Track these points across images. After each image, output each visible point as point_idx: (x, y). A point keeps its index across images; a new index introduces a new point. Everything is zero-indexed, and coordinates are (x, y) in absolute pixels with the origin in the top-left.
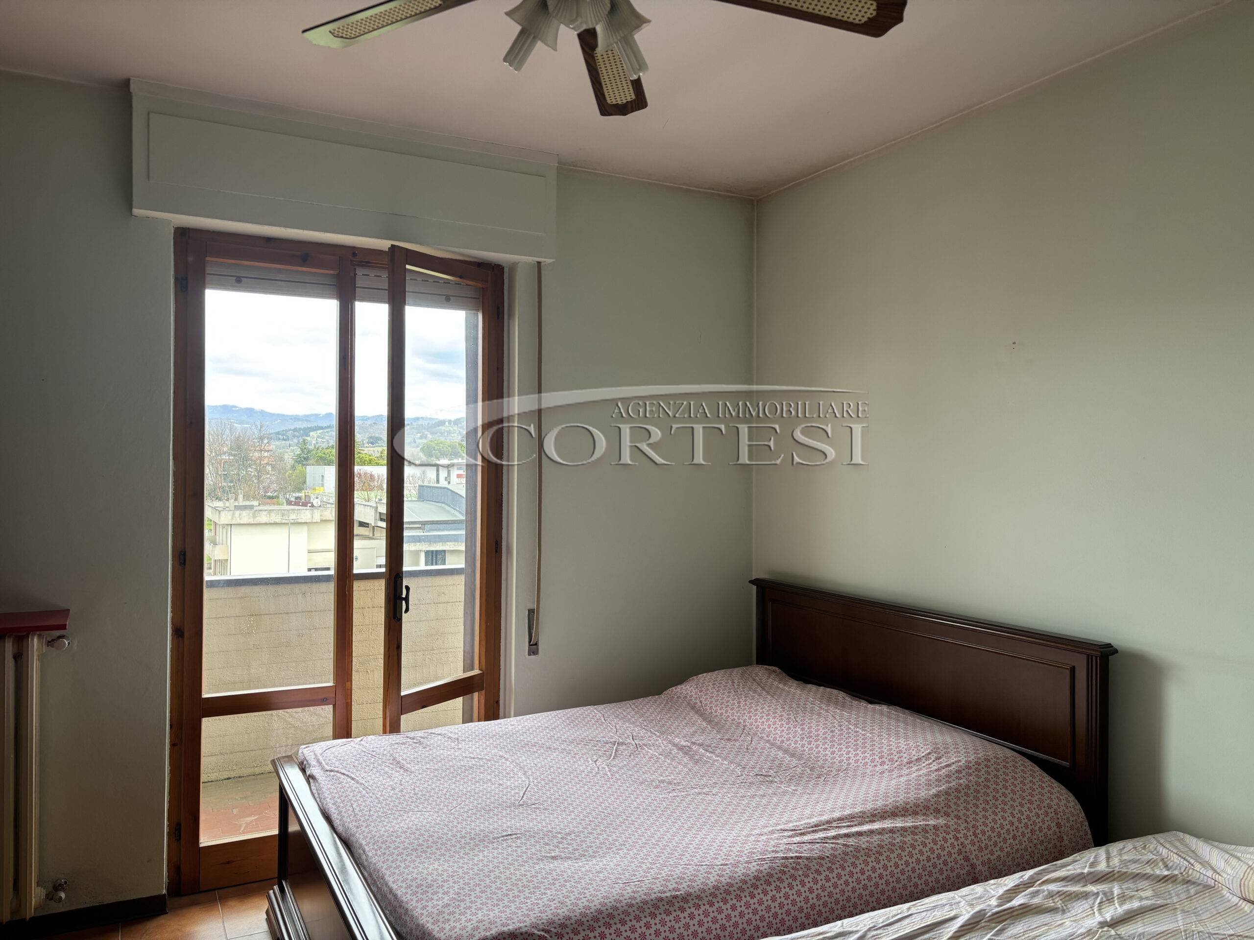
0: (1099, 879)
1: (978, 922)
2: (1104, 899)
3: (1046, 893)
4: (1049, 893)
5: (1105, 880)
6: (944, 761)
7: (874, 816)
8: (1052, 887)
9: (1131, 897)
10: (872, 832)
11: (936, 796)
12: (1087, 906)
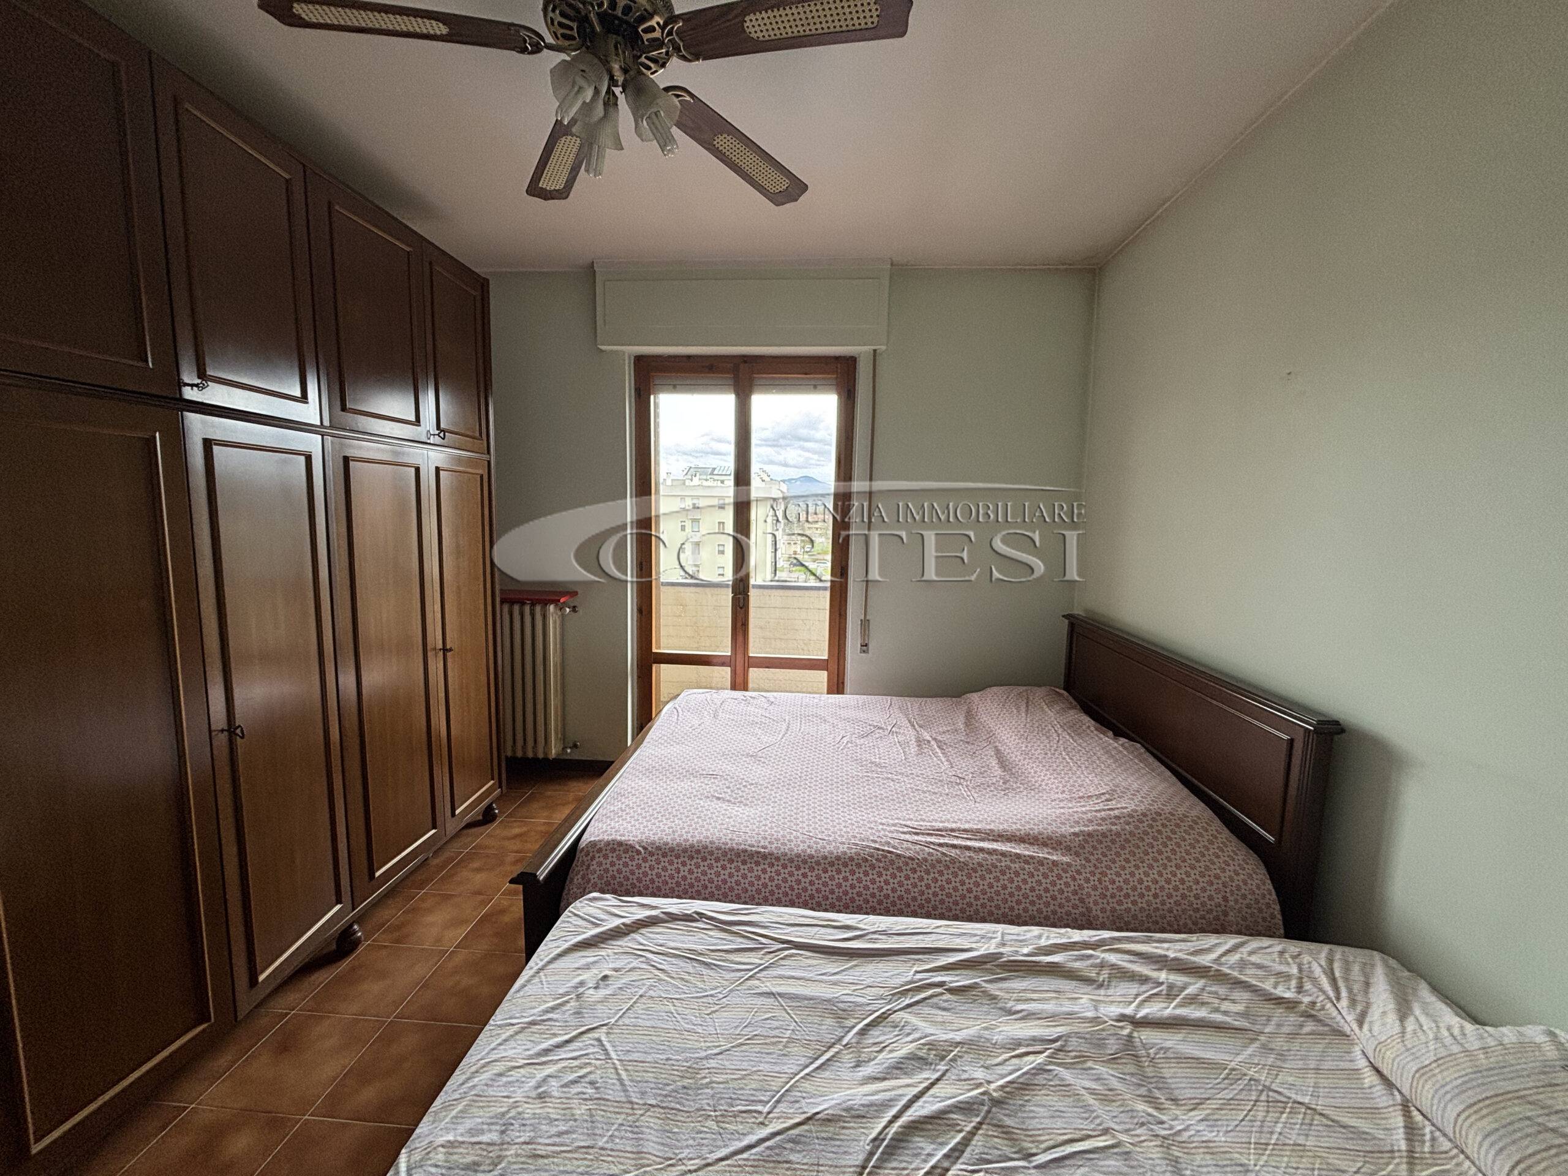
0: (1183, 969)
1: (986, 963)
2: (1164, 992)
3: (1098, 961)
4: (1102, 962)
5: (1190, 973)
6: (1112, 804)
7: (1000, 837)
8: (1113, 958)
9: (1203, 1004)
10: (981, 850)
11: (1075, 834)
12: (1135, 991)
